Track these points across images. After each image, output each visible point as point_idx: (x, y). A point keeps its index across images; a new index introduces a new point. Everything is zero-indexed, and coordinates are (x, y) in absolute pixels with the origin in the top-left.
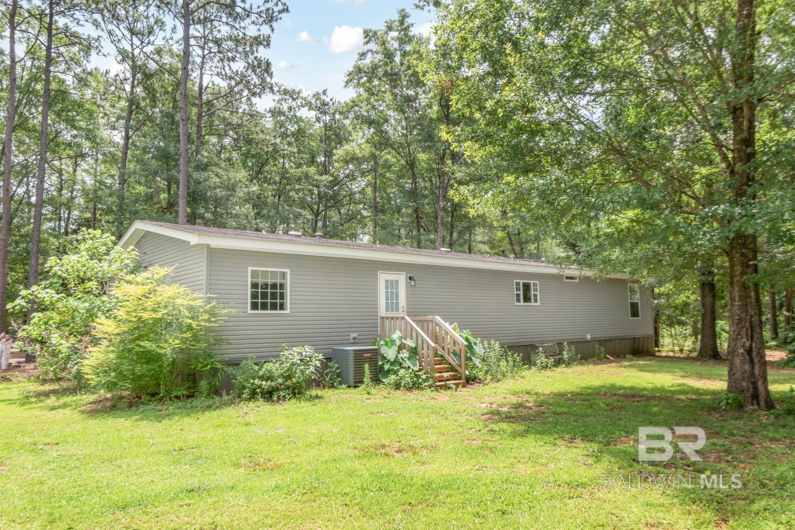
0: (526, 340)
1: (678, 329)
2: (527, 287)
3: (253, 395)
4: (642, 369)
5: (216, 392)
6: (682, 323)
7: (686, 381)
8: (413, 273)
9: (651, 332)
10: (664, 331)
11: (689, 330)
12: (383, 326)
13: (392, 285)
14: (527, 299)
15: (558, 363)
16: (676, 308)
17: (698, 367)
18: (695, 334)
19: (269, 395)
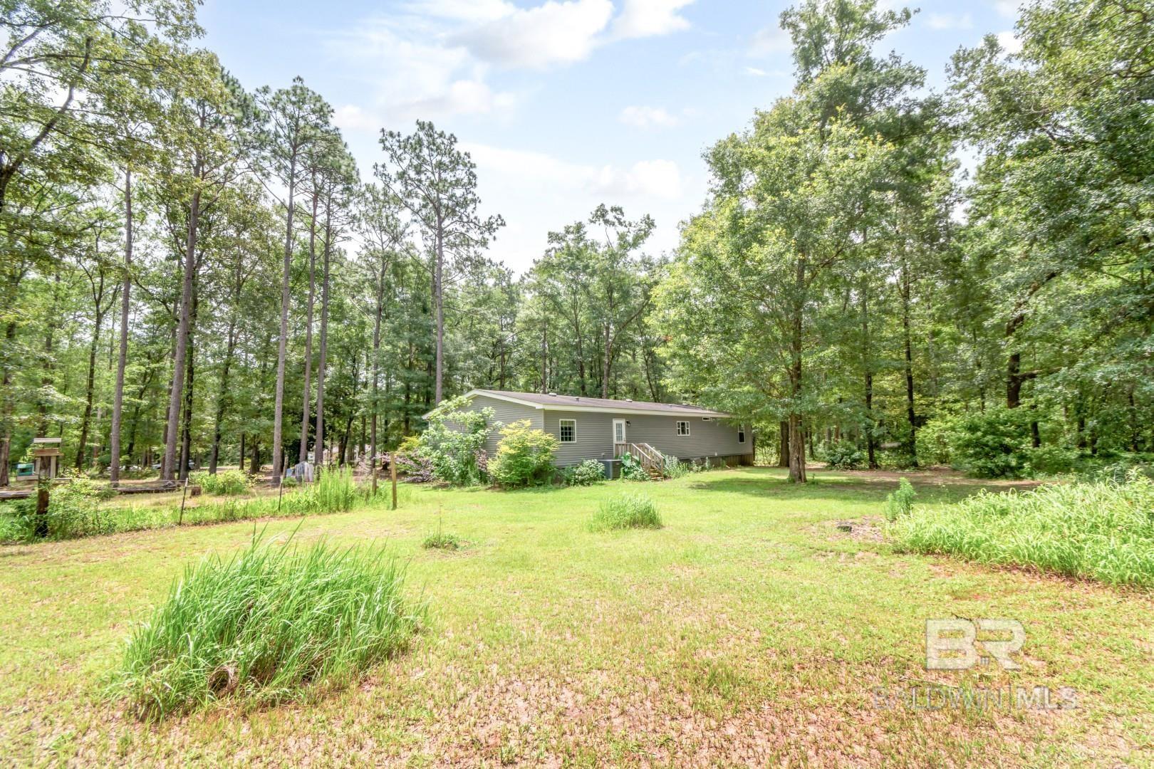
0: (686, 457)
1: (767, 449)
2: (683, 424)
3: (575, 483)
4: (748, 472)
5: (554, 482)
6: (769, 445)
7: (777, 477)
8: (631, 420)
9: (751, 451)
10: (758, 452)
11: (774, 451)
12: (617, 449)
13: (619, 426)
14: (683, 432)
15: (703, 469)
16: (765, 435)
17: (779, 470)
18: (778, 452)
19: (582, 482)
